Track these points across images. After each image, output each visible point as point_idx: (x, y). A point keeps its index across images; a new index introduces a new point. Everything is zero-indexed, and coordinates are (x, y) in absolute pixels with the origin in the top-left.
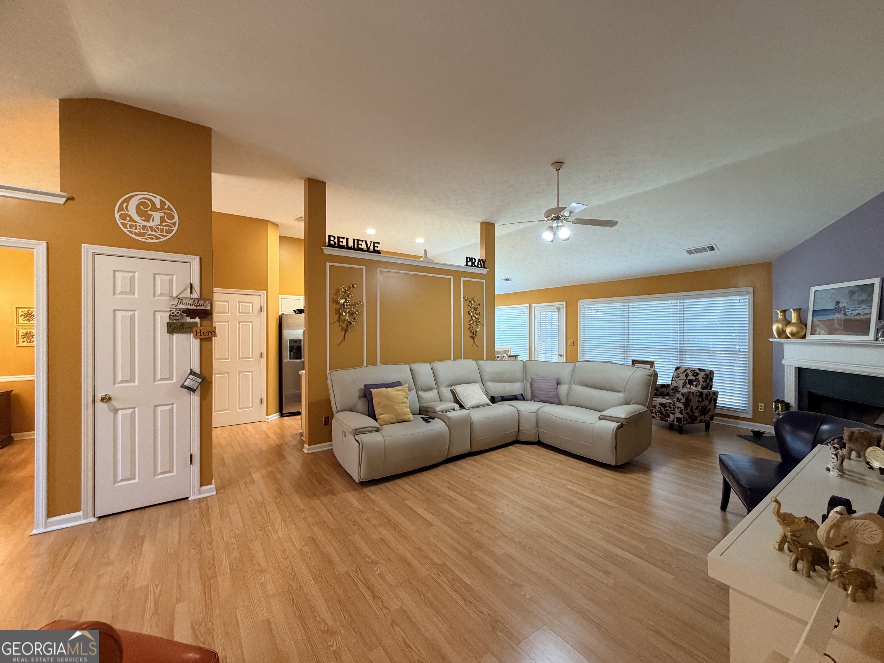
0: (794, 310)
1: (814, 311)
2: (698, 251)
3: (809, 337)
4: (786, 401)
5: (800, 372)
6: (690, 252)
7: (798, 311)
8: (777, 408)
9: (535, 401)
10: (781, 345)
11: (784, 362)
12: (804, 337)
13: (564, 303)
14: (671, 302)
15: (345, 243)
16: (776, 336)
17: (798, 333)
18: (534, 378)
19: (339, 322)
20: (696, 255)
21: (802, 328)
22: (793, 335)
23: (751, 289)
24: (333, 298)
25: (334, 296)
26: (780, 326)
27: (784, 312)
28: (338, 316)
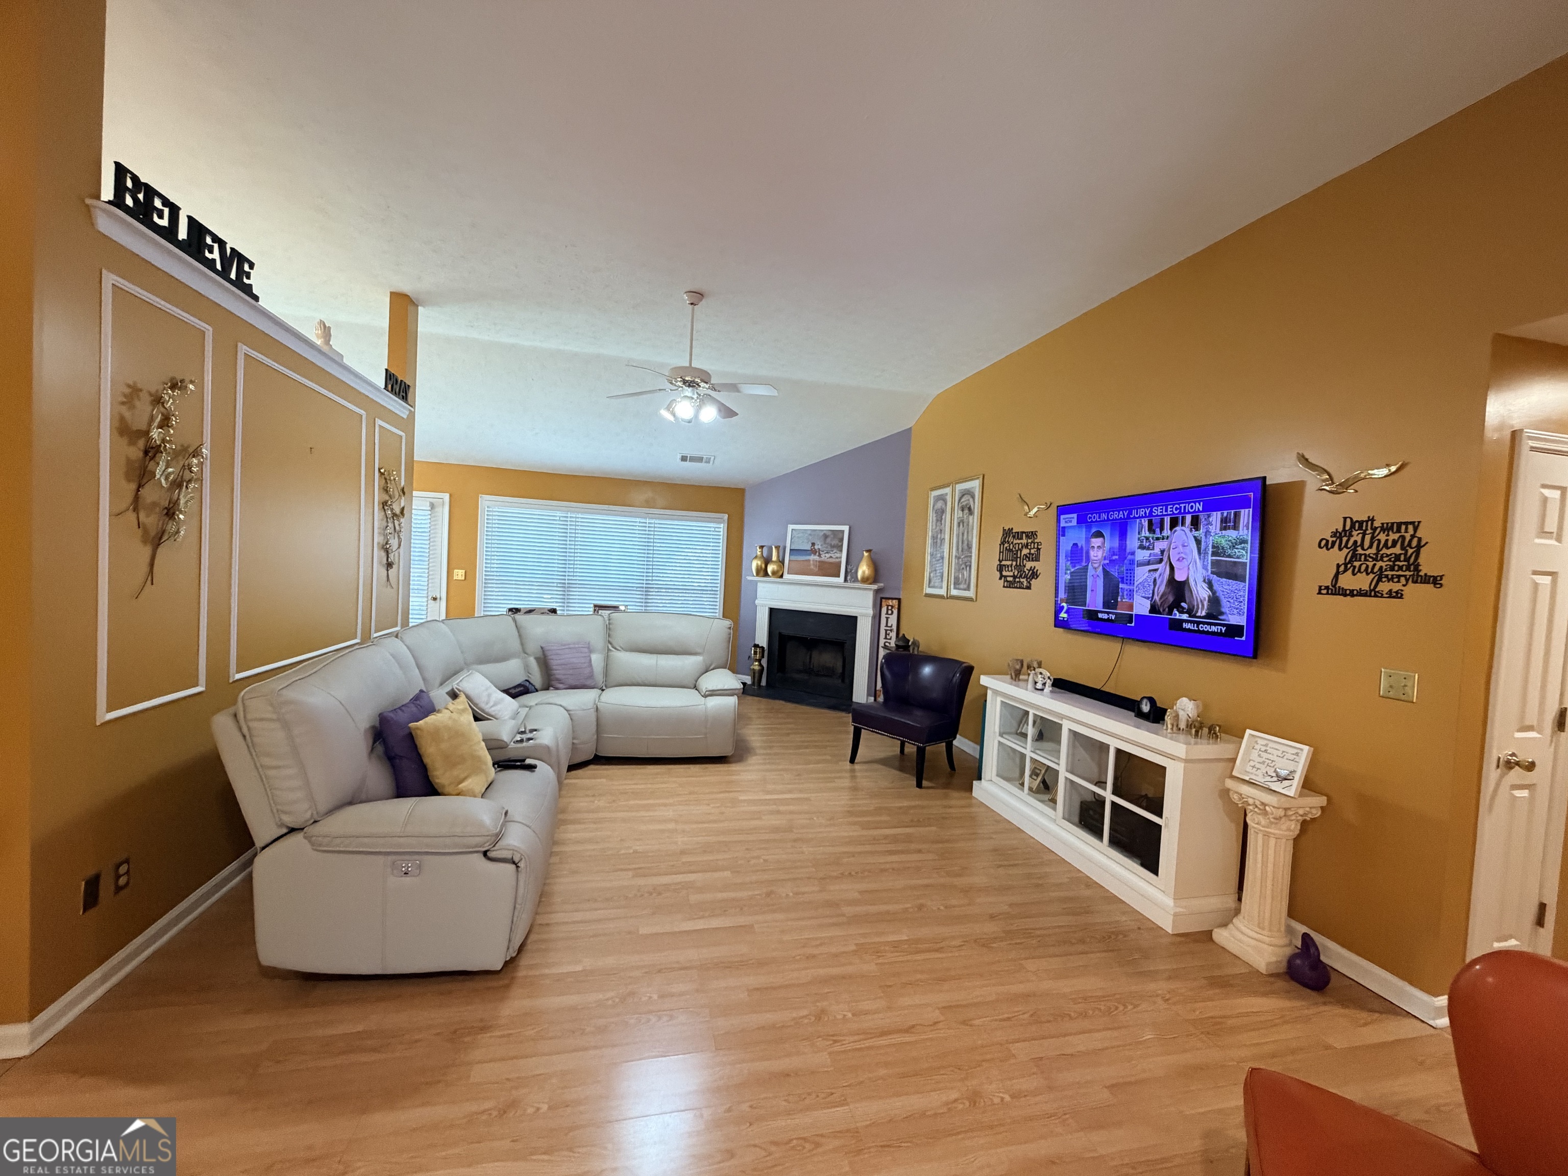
0: (776, 547)
1: (791, 550)
2: (693, 459)
3: (786, 576)
4: (760, 645)
5: (772, 611)
6: (684, 459)
7: (777, 548)
8: (755, 653)
9: (557, 689)
10: (756, 582)
11: (757, 602)
12: (782, 576)
13: (446, 497)
14: (638, 520)
15: (164, 222)
16: (755, 574)
17: (778, 571)
18: (549, 648)
19: (136, 510)
20: (687, 464)
21: (780, 566)
22: (774, 573)
23: (726, 516)
24: (122, 419)
25: (124, 410)
26: (759, 563)
27: (762, 547)
28: (133, 486)
